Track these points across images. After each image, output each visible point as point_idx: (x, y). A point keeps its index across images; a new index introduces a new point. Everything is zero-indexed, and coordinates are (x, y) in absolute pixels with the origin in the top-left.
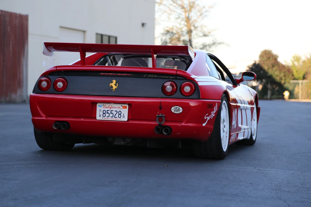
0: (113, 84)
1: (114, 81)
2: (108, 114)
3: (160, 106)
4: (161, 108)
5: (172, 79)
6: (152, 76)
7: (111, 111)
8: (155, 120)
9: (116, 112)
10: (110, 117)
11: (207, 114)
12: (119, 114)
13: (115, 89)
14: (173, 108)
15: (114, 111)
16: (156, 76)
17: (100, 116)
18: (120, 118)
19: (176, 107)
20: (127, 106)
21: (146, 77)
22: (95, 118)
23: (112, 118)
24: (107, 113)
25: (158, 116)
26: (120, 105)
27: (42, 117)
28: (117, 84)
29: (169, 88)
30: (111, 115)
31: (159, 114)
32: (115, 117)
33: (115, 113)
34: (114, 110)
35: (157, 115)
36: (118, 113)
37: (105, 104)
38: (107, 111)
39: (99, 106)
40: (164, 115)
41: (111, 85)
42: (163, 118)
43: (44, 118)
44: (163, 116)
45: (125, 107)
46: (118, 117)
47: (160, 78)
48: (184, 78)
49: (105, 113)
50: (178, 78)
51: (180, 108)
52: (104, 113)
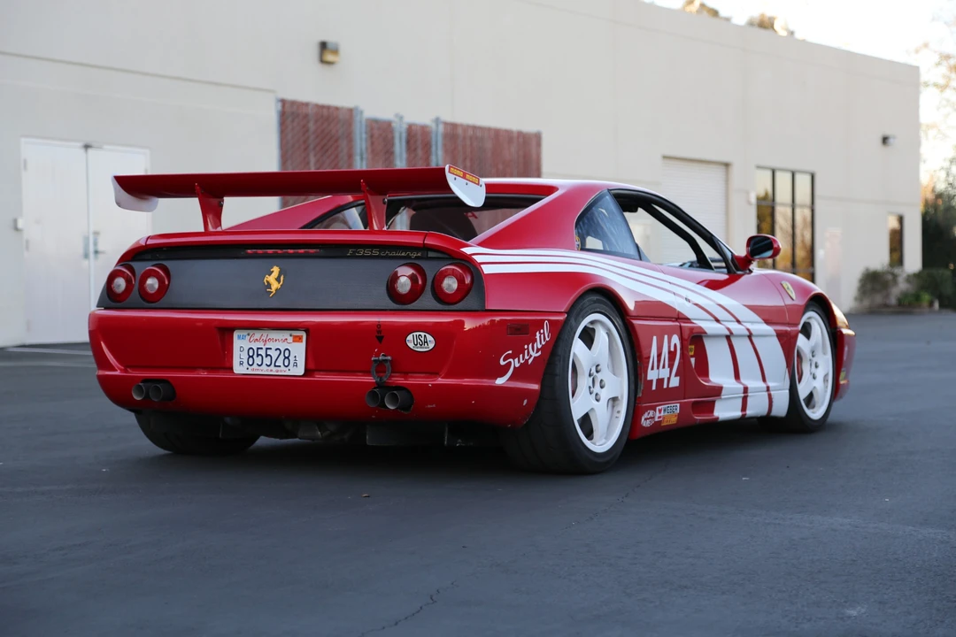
0: (273, 280)
1: (276, 270)
2: (260, 357)
3: (379, 332)
4: (380, 339)
5: (417, 258)
6: (368, 252)
7: (267, 349)
8: (367, 373)
9: (278, 351)
10: (264, 367)
11: (510, 352)
12: (286, 358)
13: (276, 290)
14: (410, 337)
15: (274, 349)
16: (376, 252)
17: (241, 364)
18: (287, 369)
19: (418, 333)
20: (304, 335)
21: (353, 257)
22: (231, 368)
23: (269, 368)
24: (258, 355)
25: (375, 361)
26: (286, 335)
27: (114, 370)
28: (282, 278)
29: (404, 284)
30: (267, 361)
31: (378, 355)
32: (275, 366)
33: (274, 354)
34: (273, 345)
35: (373, 359)
36: (282, 356)
37: (251, 332)
38: (258, 349)
39: (239, 337)
40: (389, 358)
41: (268, 282)
42: (388, 365)
43: (118, 373)
44: (386, 361)
45: (298, 339)
46: (282, 365)
47: (387, 257)
48: (446, 256)
49: (252, 357)
50: (431, 254)
51: (427, 335)
52: (250, 357)
